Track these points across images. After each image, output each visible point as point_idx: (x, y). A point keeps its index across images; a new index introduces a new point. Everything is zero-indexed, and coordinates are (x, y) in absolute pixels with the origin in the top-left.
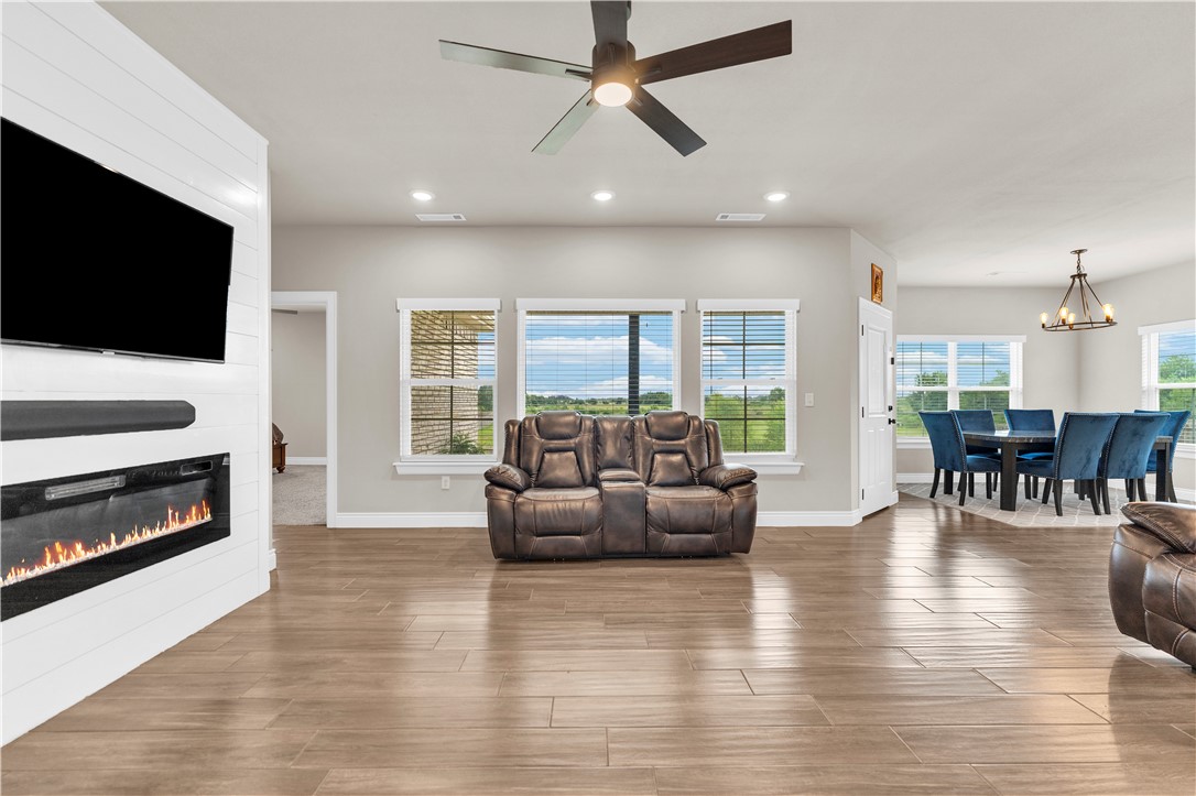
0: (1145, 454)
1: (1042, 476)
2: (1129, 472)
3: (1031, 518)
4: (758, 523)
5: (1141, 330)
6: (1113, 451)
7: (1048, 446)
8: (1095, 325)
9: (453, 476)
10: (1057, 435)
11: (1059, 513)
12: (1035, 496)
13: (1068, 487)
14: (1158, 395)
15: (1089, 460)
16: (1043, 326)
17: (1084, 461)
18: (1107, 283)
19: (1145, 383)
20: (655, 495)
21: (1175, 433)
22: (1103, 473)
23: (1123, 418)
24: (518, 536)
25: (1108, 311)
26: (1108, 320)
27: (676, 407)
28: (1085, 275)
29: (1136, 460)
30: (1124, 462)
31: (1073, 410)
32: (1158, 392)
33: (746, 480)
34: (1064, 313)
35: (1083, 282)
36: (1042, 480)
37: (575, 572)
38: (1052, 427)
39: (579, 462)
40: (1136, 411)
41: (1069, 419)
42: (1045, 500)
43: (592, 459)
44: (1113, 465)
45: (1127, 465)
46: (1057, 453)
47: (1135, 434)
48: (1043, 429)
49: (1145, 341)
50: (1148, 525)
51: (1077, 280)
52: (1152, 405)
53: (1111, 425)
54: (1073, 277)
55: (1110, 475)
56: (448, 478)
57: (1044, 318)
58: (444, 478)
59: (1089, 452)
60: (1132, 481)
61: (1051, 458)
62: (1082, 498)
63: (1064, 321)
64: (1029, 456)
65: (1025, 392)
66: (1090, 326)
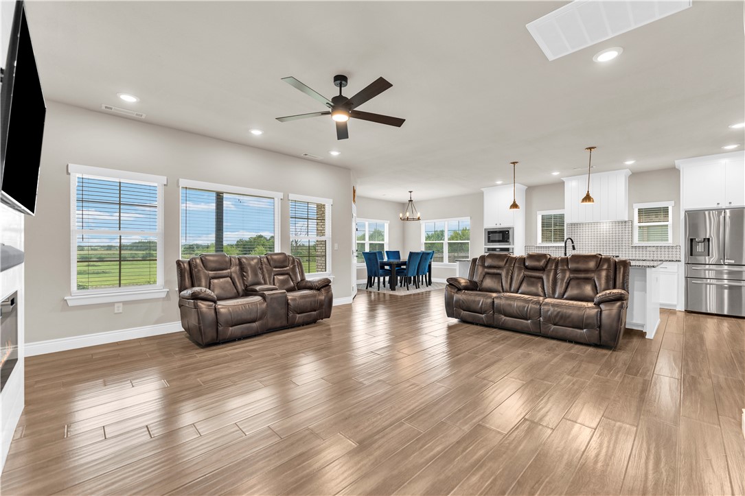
2: (423, 272)
3: (401, 292)
4: (334, 304)
9: (125, 303)
10: (407, 261)
14: (424, 246)
16: (401, 219)
18: (419, 202)
19: (422, 241)
20: (290, 296)
21: (431, 259)
23: (423, 254)
24: (220, 328)
25: (419, 215)
26: (419, 218)
27: (277, 250)
32: (424, 244)
33: (326, 284)
37: (264, 340)
39: (234, 283)
41: (411, 254)
43: (241, 281)
44: (420, 270)
45: (423, 270)
46: (407, 267)
47: (424, 260)
48: (398, 258)
49: (422, 225)
50: (453, 284)
51: (410, 202)
52: (423, 249)
56: (121, 304)
57: (401, 215)
58: (116, 305)
59: (415, 266)
65: (389, 244)
66: (413, 219)
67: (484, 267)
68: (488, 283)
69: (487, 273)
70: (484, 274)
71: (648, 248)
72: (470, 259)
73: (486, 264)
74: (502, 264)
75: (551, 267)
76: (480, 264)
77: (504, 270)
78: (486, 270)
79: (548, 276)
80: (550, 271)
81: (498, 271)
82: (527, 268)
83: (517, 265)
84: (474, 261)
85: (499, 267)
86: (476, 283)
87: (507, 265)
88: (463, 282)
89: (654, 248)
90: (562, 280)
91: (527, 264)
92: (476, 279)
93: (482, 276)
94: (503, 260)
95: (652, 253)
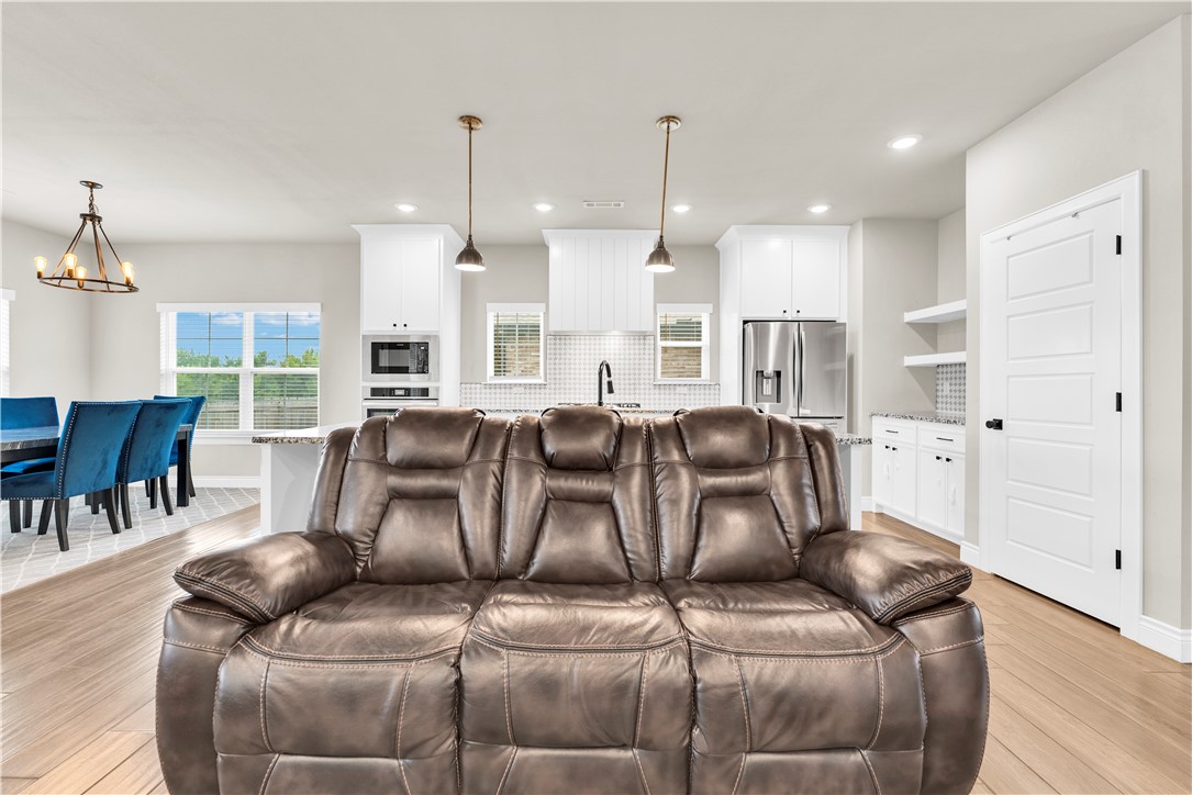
0: (168, 447)
1: (38, 497)
2: (151, 470)
5: (160, 307)
6: (134, 446)
7: (49, 449)
8: (112, 287)
10: (60, 435)
11: (64, 546)
12: (28, 525)
13: (77, 504)
14: (175, 380)
15: (105, 464)
16: (39, 275)
17: (99, 466)
19: (163, 367)
21: (192, 420)
22: (122, 478)
23: (145, 405)
25: (128, 271)
26: (128, 284)
28: (100, 219)
29: (158, 456)
30: (146, 460)
31: (82, 398)
32: (175, 376)
34: (71, 261)
35: (97, 227)
36: (37, 505)
38: (54, 422)
40: (156, 397)
41: (78, 409)
42: (43, 530)
44: (135, 464)
45: (150, 463)
46: (59, 460)
47: (159, 424)
48: (40, 425)
49: (163, 319)
50: (218, 595)
51: (89, 223)
52: (170, 391)
53: (132, 416)
54: (84, 216)
55: (131, 478)
57: (41, 264)
59: (106, 453)
60: (153, 481)
61: (50, 466)
62: (95, 511)
63: (70, 272)
64: (16, 468)
65: (13, 372)
66: (104, 286)
67: (382, 465)
68: (404, 536)
69: (398, 495)
70: (381, 497)
71: (678, 388)
72: (320, 432)
73: (393, 455)
74: (456, 449)
75: (632, 455)
76: (367, 455)
77: (469, 474)
78: (394, 481)
79: (626, 489)
80: (629, 470)
81: (445, 483)
82: (553, 465)
83: (514, 453)
84: (341, 441)
85: (447, 467)
86: (347, 540)
87: (477, 457)
88: (282, 566)
89: (686, 388)
90: (675, 502)
91: (550, 448)
92: (349, 522)
93: (375, 510)
94: (462, 436)
95: (682, 396)
